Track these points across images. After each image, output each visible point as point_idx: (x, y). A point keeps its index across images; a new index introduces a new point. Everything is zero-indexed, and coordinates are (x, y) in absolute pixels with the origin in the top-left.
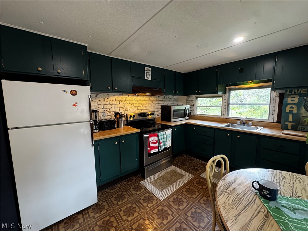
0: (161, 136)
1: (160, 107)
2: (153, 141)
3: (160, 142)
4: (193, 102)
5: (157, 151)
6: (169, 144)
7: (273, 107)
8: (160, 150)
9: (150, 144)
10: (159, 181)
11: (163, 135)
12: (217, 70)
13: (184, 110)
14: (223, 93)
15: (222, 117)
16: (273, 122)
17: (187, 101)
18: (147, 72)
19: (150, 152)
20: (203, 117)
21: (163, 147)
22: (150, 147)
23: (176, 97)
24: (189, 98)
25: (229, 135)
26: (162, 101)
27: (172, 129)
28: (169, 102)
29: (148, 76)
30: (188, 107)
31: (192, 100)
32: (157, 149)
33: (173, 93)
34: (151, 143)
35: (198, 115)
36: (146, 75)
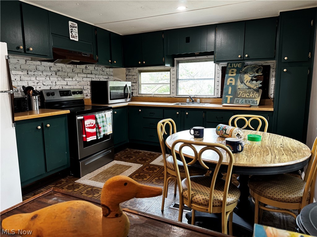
0: (100, 118)
1: (89, 83)
2: (89, 125)
3: (98, 126)
4: (135, 77)
5: (96, 139)
6: (109, 130)
7: (218, 81)
8: (99, 138)
9: (86, 129)
10: (100, 176)
11: (102, 117)
12: (163, 36)
13: (123, 88)
14: (171, 66)
15: (171, 96)
16: (218, 98)
17: (127, 76)
18: (72, 29)
19: (87, 140)
20: (149, 97)
21: (103, 133)
22: (86, 133)
23: (111, 70)
24: (129, 72)
25: (178, 113)
26: (92, 74)
27: (112, 112)
28: (101, 77)
29: (74, 35)
30: (129, 84)
31: (134, 75)
32: (96, 136)
33: (109, 62)
34: (86, 127)
35: (143, 95)
36: (71, 32)
